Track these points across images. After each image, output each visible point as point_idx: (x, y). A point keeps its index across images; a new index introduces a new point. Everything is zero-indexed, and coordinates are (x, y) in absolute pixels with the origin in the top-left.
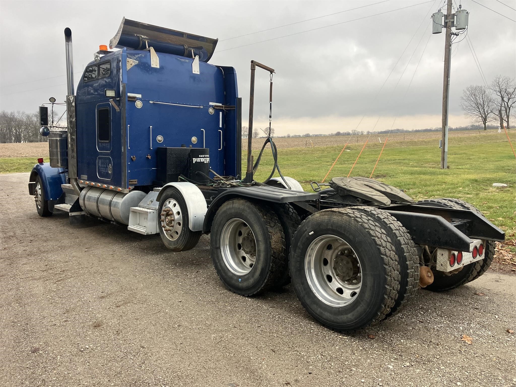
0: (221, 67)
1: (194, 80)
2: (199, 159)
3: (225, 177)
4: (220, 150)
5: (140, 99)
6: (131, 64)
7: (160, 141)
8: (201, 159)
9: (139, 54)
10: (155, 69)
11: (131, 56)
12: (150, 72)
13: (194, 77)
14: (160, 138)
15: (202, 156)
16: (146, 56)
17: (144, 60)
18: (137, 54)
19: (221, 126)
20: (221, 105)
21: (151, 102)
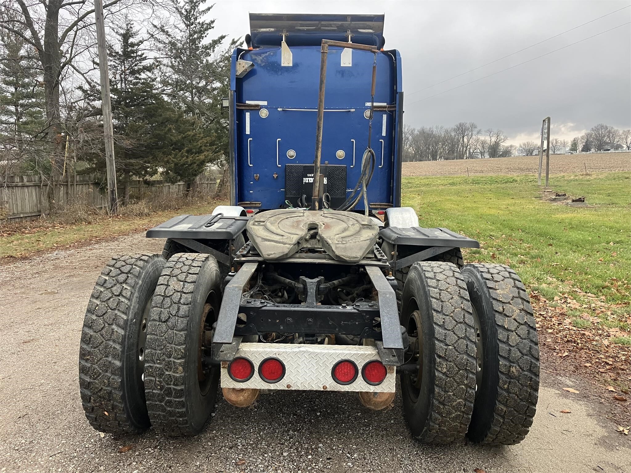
0: (390, 51)
1: (343, 75)
2: (307, 179)
3: (387, 204)
4: (381, 167)
5: (265, 107)
6: (243, 67)
7: (292, 157)
8: (310, 179)
9: (266, 52)
10: (287, 69)
11: (256, 56)
12: (280, 73)
13: (343, 72)
14: (291, 153)
15: (310, 175)
16: (275, 54)
17: (273, 59)
18: (263, 53)
19: (384, 134)
20: (385, 104)
21: (279, 109)
